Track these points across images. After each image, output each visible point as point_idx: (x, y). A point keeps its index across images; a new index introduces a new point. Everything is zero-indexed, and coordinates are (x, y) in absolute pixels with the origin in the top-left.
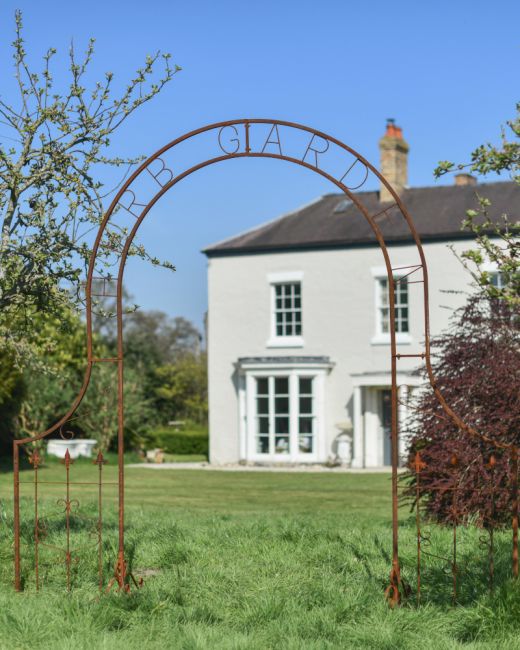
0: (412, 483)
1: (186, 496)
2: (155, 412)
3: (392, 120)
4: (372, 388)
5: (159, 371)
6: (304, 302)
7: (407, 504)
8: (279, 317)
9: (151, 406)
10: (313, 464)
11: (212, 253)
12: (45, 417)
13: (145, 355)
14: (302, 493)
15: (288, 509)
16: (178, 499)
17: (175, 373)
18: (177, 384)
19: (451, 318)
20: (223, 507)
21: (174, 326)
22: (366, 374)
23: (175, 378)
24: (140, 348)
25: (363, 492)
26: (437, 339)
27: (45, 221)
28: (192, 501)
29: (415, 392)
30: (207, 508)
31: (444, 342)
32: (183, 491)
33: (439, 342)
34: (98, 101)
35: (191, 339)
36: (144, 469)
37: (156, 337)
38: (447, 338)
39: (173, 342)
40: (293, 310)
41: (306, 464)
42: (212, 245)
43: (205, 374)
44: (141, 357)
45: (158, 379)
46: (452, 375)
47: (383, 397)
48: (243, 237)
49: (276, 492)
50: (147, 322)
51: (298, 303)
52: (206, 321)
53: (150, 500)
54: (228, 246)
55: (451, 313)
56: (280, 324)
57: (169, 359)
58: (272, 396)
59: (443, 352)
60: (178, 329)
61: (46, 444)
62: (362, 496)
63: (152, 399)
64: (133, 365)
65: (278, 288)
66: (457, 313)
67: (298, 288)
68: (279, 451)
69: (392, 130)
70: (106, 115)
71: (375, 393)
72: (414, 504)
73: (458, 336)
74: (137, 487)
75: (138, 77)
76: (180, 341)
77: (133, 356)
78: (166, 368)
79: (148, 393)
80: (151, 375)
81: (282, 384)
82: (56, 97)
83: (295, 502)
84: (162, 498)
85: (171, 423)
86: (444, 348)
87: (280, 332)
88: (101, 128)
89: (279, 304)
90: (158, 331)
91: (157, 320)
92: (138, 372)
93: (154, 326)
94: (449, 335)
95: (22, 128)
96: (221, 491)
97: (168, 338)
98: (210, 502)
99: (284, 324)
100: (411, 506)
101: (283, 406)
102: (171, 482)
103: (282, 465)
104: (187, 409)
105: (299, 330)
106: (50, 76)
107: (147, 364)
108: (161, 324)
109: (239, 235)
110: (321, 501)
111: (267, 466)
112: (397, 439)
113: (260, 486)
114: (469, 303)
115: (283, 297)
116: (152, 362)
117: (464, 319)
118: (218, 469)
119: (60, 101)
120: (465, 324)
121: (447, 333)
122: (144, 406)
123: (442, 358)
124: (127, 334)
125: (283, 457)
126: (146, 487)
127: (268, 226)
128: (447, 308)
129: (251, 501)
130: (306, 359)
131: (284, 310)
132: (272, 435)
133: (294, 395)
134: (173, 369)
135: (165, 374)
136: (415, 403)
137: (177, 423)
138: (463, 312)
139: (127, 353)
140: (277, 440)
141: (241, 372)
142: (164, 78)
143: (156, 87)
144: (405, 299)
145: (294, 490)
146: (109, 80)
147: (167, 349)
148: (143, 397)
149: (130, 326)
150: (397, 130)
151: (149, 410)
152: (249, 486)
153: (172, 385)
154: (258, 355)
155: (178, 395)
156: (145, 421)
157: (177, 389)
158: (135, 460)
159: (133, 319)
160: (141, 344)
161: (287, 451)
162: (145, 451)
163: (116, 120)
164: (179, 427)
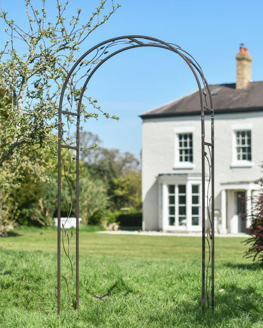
0: (254, 245)
1: (129, 250)
2: (113, 203)
3: (242, 44)
4: (231, 190)
5: (116, 181)
6: (194, 144)
7: (251, 256)
8: (181, 151)
9: (111, 200)
10: (199, 232)
11: (145, 117)
13: (108, 172)
14: (192, 248)
15: (184, 257)
16: (124, 252)
17: (124, 182)
18: (126, 188)
20: (149, 256)
21: (124, 157)
22: (228, 184)
23: (124, 185)
24: (105, 168)
25: (227, 248)
27: (44, 96)
28: (132, 252)
29: (255, 193)
30: (140, 257)
32: (127, 247)
34: (73, 26)
35: (134, 164)
36: (106, 234)
37: (114, 162)
39: (124, 165)
40: (188, 147)
41: (196, 232)
42: (144, 113)
43: (140, 183)
44: (106, 173)
45: (115, 185)
47: (237, 196)
48: (161, 108)
49: (178, 248)
50: (110, 154)
51: (191, 144)
52: (141, 154)
53: (109, 252)
54: (153, 113)
56: (181, 155)
57: (121, 175)
58: (177, 194)
60: (126, 158)
61: (54, 220)
62: (225, 250)
63: (112, 196)
64: (102, 176)
65: (180, 136)
68: (181, 224)
69: (243, 50)
70: (78, 34)
71: (233, 194)
72: (255, 256)
74: (103, 244)
75: (96, 11)
76: (128, 165)
77: (102, 173)
78: (119, 179)
79: (109, 193)
80: (111, 183)
81: (183, 189)
82: (49, 24)
83: (189, 253)
85: (122, 209)
87: (181, 159)
88: (74, 41)
89: (181, 145)
90: (116, 159)
91: (115, 153)
92: (104, 181)
93: (113, 157)
95: (29, 42)
96: (148, 247)
97: (121, 163)
98: (142, 253)
99: (184, 155)
100: (253, 257)
101: (183, 200)
102: (120, 241)
103: (182, 232)
104: (131, 201)
105: (191, 159)
106: (45, 11)
107: (109, 177)
108: (117, 156)
109: (158, 107)
111: (174, 233)
112: (246, 220)
113: (170, 244)
115: (183, 141)
116: (112, 176)
119: (51, 26)
122: (107, 200)
124: (99, 161)
125: (182, 228)
126: (107, 244)
127: (175, 103)
129: (165, 253)
131: (183, 148)
132: (177, 216)
133: (189, 194)
134: (123, 180)
135: (118, 183)
136: (256, 200)
137: (125, 209)
139: (98, 172)
140: (180, 219)
141: (160, 182)
142: (111, 11)
143: (106, 16)
144: (249, 142)
145: (188, 246)
146: (79, 13)
147: (121, 169)
148: (107, 195)
149: (101, 157)
150: (245, 49)
151: (110, 202)
152: (164, 244)
153: (123, 188)
154: (169, 172)
155: (125, 194)
156: (108, 208)
157: (126, 190)
158: (102, 229)
159: (102, 153)
160: (105, 166)
161: (185, 224)
162: (108, 225)
163: (83, 37)
164: (127, 211)
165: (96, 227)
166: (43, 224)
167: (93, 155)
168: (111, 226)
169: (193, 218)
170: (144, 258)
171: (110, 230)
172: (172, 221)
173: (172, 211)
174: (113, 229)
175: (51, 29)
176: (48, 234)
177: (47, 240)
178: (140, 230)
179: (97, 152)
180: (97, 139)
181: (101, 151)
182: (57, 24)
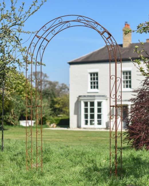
0: (127, 136)
3: (126, 22)
4: (120, 105)
5: (55, 100)
6: (99, 79)
7: (126, 142)
8: (91, 83)
9: (52, 110)
10: (102, 128)
11: (71, 63)
12: (19, 114)
13: (51, 95)
14: (97, 138)
16: (57, 140)
17: (60, 100)
18: (61, 104)
19: (140, 83)
21: (61, 86)
22: (118, 101)
23: (60, 102)
24: (49, 93)
26: (136, 90)
31: (138, 91)
32: (60, 137)
33: (136, 91)
34: (20, 12)
35: (66, 90)
36: (49, 130)
37: (55, 89)
38: (139, 90)
39: (61, 91)
40: (96, 81)
41: (99, 128)
42: (71, 61)
43: (69, 100)
44: (50, 95)
45: (55, 102)
46: (141, 101)
47: (123, 108)
48: (80, 58)
49: (88, 137)
50: (53, 85)
51: (97, 79)
54: (76, 61)
55: (140, 82)
56: (91, 85)
57: (59, 96)
58: (89, 107)
59: (138, 94)
61: (19, 122)
63: (52, 108)
64: (47, 97)
65: (91, 74)
66: (142, 82)
67: (97, 74)
68: (91, 124)
69: (127, 25)
70: (23, 17)
72: (128, 142)
73: (142, 89)
74: (46, 135)
75: (33, 4)
76: (63, 90)
77: (47, 95)
78: (57, 99)
79: (51, 106)
80: (52, 101)
81: (92, 104)
82: (7, 11)
83: (94, 140)
84: (53, 139)
85: (59, 116)
86: (138, 93)
87: (91, 88)
88: (21, 21)
89: (91, 79)
90: (56, 87)
91: (56, 84)
92: (48, 100)
93: (55, 86)
94: (140, 89)
96: (71, 137)
97: (59, 90)
98: (67, 140)
99: (93, 85)
100: (127, 143)
101: (92, 110)
102: (56, 134)
103: (92, 129)
104: (64, 111)
105: (97, 87)
106: (5, 4)
107: (51, 97)
108: (57, 85)
109: (79, 58)
110: (102, 140)
111: (88, 129)
113: (84, 135)
114: (146, 79)
115: (93, 77)
116: (53, 97)
117: (144, 83)
118: (72, 130)
119: (9, 12)
120: (145, 85)
121: (139, 88)
122: (49, 110)
123: (137, 96)
125: (92, 126)
127: (88, 55)
128: (139, 80)
129: (80, 140)
130: (99, 96)
131: (93, 81)
132: (89, 119)
133: (96, 107)
134: (59, 99)
135: (57, 101)
137: (61, 115)
138: (144, 81)
139: (45, 94)
140: (91, 121)
141: (79, 100)
142: (41, 4)
143: (38, 7)
144: (130, 77)
145: (94, 137)
146: (23, 5)
147: (59, 93)
148: (50, 108)
149: (48, 86)
150: (128, 25)
151: (52, 112)
152: (80, 135)
153: (59, 104)
154: (85, 95)
155: (61, 107)
156: (51, 115)
157: (61, 105)
158: (47, 127)
159: (49, 84)
160: (50, 91)
161: (94, 124)
162: (50, 124)
163: (26, 18)
164: (61, 117)
165: (43, 126)
166: (13, 124)
167: (43, 85)
168: (52, 125)
169: (98, 121)
170: (68, 143)
171: (51, 128)
172: (86, 122)
173: (86, 116)
174: (53, 127)
175: (8, 14)
176: (16, 130)
177: (15, 133)
178: (68, 128)
179: (46, 83)
180: (46, 76)
181: (48, 83)
182: (11, 11)
